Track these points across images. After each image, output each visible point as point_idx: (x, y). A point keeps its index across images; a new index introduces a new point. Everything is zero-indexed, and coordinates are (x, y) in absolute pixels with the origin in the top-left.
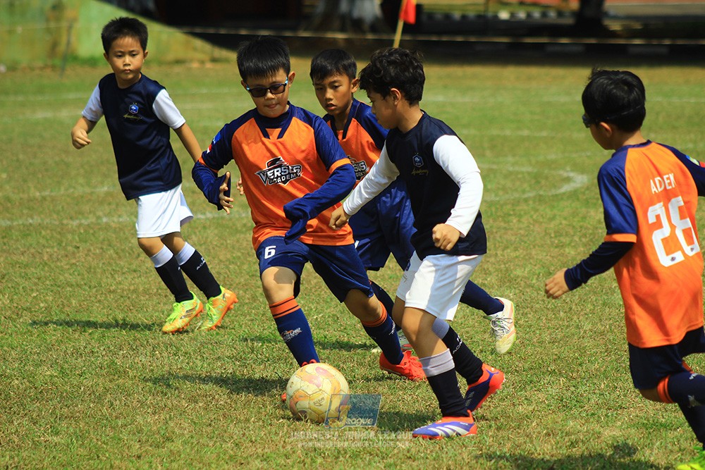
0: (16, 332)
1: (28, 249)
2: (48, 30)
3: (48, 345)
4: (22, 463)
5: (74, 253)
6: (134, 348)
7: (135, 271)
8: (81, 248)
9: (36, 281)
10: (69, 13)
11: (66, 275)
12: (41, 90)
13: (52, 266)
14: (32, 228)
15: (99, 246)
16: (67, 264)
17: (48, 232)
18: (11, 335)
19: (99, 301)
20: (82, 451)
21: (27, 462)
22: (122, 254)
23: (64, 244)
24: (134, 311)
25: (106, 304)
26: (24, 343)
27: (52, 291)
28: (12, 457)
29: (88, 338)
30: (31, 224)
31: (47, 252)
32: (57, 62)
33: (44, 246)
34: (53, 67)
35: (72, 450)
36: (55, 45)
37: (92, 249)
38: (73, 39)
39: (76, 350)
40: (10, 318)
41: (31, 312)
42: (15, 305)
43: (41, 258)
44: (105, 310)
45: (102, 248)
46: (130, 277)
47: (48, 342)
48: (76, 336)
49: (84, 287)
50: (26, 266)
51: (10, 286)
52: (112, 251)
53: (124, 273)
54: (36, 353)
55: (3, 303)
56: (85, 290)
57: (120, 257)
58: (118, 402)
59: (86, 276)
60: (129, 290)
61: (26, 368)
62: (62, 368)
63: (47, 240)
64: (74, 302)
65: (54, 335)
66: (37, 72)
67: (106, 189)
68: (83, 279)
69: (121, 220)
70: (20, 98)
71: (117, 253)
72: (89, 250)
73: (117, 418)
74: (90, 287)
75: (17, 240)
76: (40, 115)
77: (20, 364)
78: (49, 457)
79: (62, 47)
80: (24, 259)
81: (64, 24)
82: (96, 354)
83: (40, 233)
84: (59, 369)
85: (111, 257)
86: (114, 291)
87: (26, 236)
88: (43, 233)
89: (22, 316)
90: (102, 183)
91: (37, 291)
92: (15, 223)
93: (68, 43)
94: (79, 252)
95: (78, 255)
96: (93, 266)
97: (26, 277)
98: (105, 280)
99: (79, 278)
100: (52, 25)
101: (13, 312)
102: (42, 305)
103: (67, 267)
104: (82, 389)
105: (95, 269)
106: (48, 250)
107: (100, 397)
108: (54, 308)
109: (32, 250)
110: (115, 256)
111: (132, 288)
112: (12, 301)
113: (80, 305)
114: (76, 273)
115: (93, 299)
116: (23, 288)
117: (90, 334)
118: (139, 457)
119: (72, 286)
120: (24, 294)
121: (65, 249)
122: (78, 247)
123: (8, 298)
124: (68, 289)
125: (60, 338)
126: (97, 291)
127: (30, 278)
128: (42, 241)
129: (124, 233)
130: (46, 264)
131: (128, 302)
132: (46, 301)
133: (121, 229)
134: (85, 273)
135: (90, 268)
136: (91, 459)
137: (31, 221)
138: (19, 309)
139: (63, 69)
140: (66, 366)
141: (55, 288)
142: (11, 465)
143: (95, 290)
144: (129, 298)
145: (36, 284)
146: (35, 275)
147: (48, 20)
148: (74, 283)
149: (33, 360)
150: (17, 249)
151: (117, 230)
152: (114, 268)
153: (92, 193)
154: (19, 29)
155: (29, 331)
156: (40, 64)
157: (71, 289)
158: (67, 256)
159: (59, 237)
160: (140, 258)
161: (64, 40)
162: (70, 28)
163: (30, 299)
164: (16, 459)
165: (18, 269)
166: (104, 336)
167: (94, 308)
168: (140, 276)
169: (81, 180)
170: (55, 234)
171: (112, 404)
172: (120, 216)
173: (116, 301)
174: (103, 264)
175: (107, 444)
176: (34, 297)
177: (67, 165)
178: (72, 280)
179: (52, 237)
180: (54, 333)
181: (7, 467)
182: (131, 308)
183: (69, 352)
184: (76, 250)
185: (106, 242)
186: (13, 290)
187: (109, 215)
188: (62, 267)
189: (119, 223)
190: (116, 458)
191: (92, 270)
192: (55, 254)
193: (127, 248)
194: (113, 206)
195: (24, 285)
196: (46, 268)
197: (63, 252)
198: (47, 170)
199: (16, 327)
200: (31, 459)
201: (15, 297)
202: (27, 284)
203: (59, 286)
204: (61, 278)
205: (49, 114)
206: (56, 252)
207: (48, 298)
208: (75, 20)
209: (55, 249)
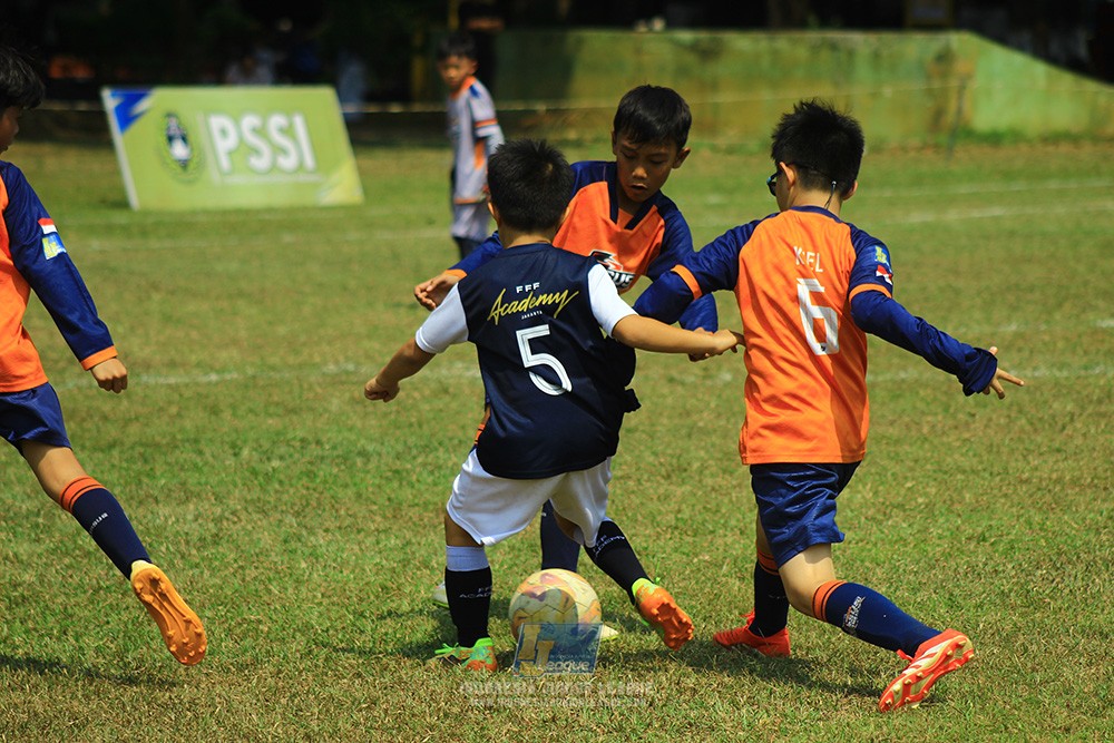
0: (883, 540)
1: (900, 417)
2: (930, 92)
3: (930, 560)
4: (893, 734)
5: (967, 424)
6: (1058, 565)
7: (1059, 451)
8: (977, 417)
9: (912, 464)
10: (960, 67)
11: (956, 456)
12: (918, 181)
13: (936, 441)
14: (904, 386)
15: (1005, 412)
16: (957, 440)
17: (929, 391)
18: (875, 544)
19: (1006, 495)
20: (982, 719)
21: (901, 734)
22: (1039, 426)
23: (952, 410)
24: (1058, 510)
25: (1016, 499)
26: (895, 556)
27: (935, 479)
28: (879, 727)
29: (989, 550)
30: (903, 381)
31: (928, 422)
32: (943, 138)
33: (923, 413)
34: (936, 147)
35: (968, 718)
36: (938, 114)
37: (994, 417)
38: (967, 106)
39: (972, 568)
40: (873, 519)
41: (905, 511)
42: (881, 500)
43: (919, 430)
44: (1014, 510)
45: (1009, 416)
46: (1051, 460)
47: (931, 554)
48: (972, 547)
49: (982, 474)
50: (897, 442)
51: (873, 471)
52: (1024, 421)
53: (1041, 454)
54: (911, 572)
55: (863, 497)
56: (984, 479)
57: (1036, 430)
58: (1035, 647)
59: (985, 458)
60: (1050, 479)
61: (898, 593)
62: (952, 595)
63: (928, 404)
64: (968, 496)
65: (938, 545)
66: (912, 154)
67: (1013, 327)
68: (981, 462)
69: (1037, 374)
70: (888, 193)
71: (1032, 424)
72: (990, 420)
73: (1033, 670)
74: (991, 474)
75: (883, 404)
76: (917, 218)
77: (889, 587)
78: (933, 727)
79: (950, 118)
80: (893, 432)
81: (954, 83)
82: (1001, 575)
83: (917, 393)
84: (947, 596)
85: (1022, 430)
86: (1027, 481)
87: (896, 397)
88: (922, 393)
89: (891, 517)
90: (1009, 319)
91: (913, 479)
92: (880, 379)
93: (960, 111)
94: (974, 422)
95: (973, 426)
96: (995, 444)
97: (897, 459)
98: (1013, 464)
99: (975, 460)
100: (936, 84)
101: (879, 511)
102: (920, 500)
103: (958, 444)
104: (981, 626)
105: (998, 446)
106: (929, 419)
107: (1007, 639)
108: (938, 506)
109: (907, 419)
110: (1028, 428)
111: (1054, 476)
112: (876, 493)
113: (977, 502)
114: (971, 453)
115: (995, 491)
116: (893, 474)
117: (992, 544)
118: (1067, 730)
119: (964, 472)
120: (894, 483)
121: (954, 416)
122: (973, 415)
123: (871, 490)
124: (959, 477)
125: (948, 550)
126: (1001, 480)
127: (902, 461)
128: (921, 405)
129: (1042, 394)
130: (926, 439)
131: (1048, 498)
132: (926, 495)
133: (1037, 388)
134: (984, 453)
135: (991, 445)
136: (996, 732)
137: (903, 375)
138: (887, 507)
139: (950, 150)
140: (957, 592)
141: (940, 476)
142: (877, 737)
143: (998, 479)
144: (1049, 491)
145: (912, 469)
146: (910, 456)
147: (929, 77)
148: (968, 469)
149: (909, 583)
150: (883, 416)
151: (1032, 389)
152: (1027, 446)
153: (993, 334)
154: (888, 91)
155: (901, 538)
156: (915, 141)
157: (963, 477)
158: (956, 428)
159: (944, 399)
160: (1066, 432)
161: (952, 106)
162: (962, 89)
163: (903, 492)
164: (885, 729)
165: (884, 447)
166: (1012, 548)
167: (998, 505)
168: (1066, 459)
169: (977, 315)
170: (939, 396)
171: (1026, 650)
172: (1035, 369)
173: (1031, 496)
174: (1012, 439)
175: (1019, 709)
176: (909, 489)
177: (957, 292)
178: (965, 463)
179: (935, 399)
180: (938, 542)
181: (872, 740)
182: (1054, 506)
183: (961, 571)
184: (970, 420)
185: (1015, 408)
186: (877, 478)
187: (1019, 366)
188: (949, 444)
189: (1035, 378)
190: (1033, 731)
191: (995, 449)
192: (939, 425)
193: (1046, 417)
194: (1026, 353)
195: (894, 470)
196: (927, 446)
197: (950, 422)
198: (926, 300)
199: (882, 532)
200: (907, 729)
201: (881, 488)
202: (897, 469)
203: (946, 473)
204: (949, 460)
205: (929, 217)
206: (940, 422)
207: (928, 490)
208: (969, 76)
209: (940, 418)
